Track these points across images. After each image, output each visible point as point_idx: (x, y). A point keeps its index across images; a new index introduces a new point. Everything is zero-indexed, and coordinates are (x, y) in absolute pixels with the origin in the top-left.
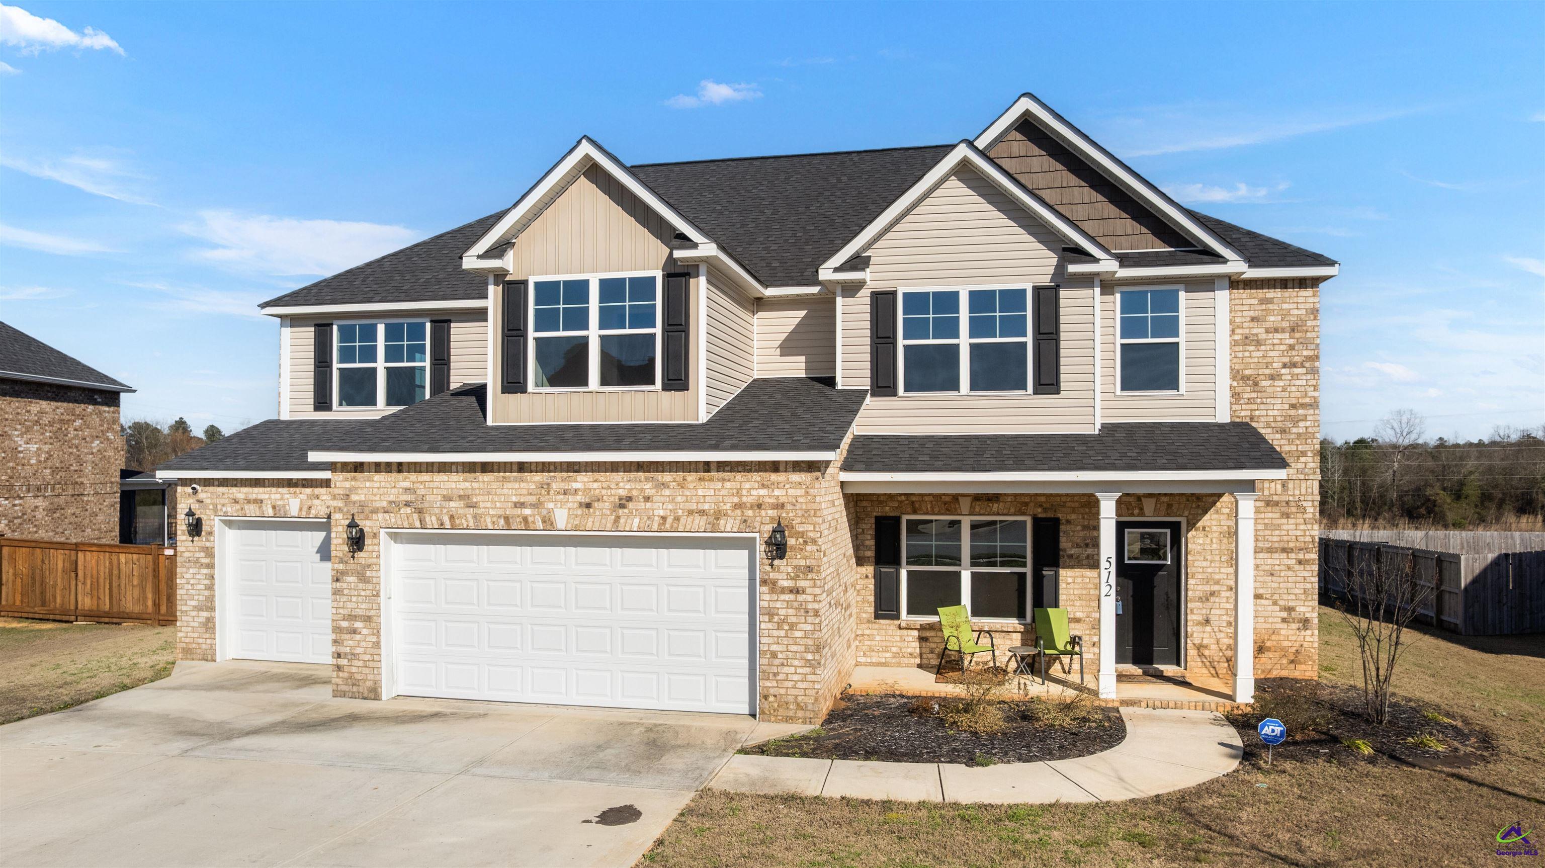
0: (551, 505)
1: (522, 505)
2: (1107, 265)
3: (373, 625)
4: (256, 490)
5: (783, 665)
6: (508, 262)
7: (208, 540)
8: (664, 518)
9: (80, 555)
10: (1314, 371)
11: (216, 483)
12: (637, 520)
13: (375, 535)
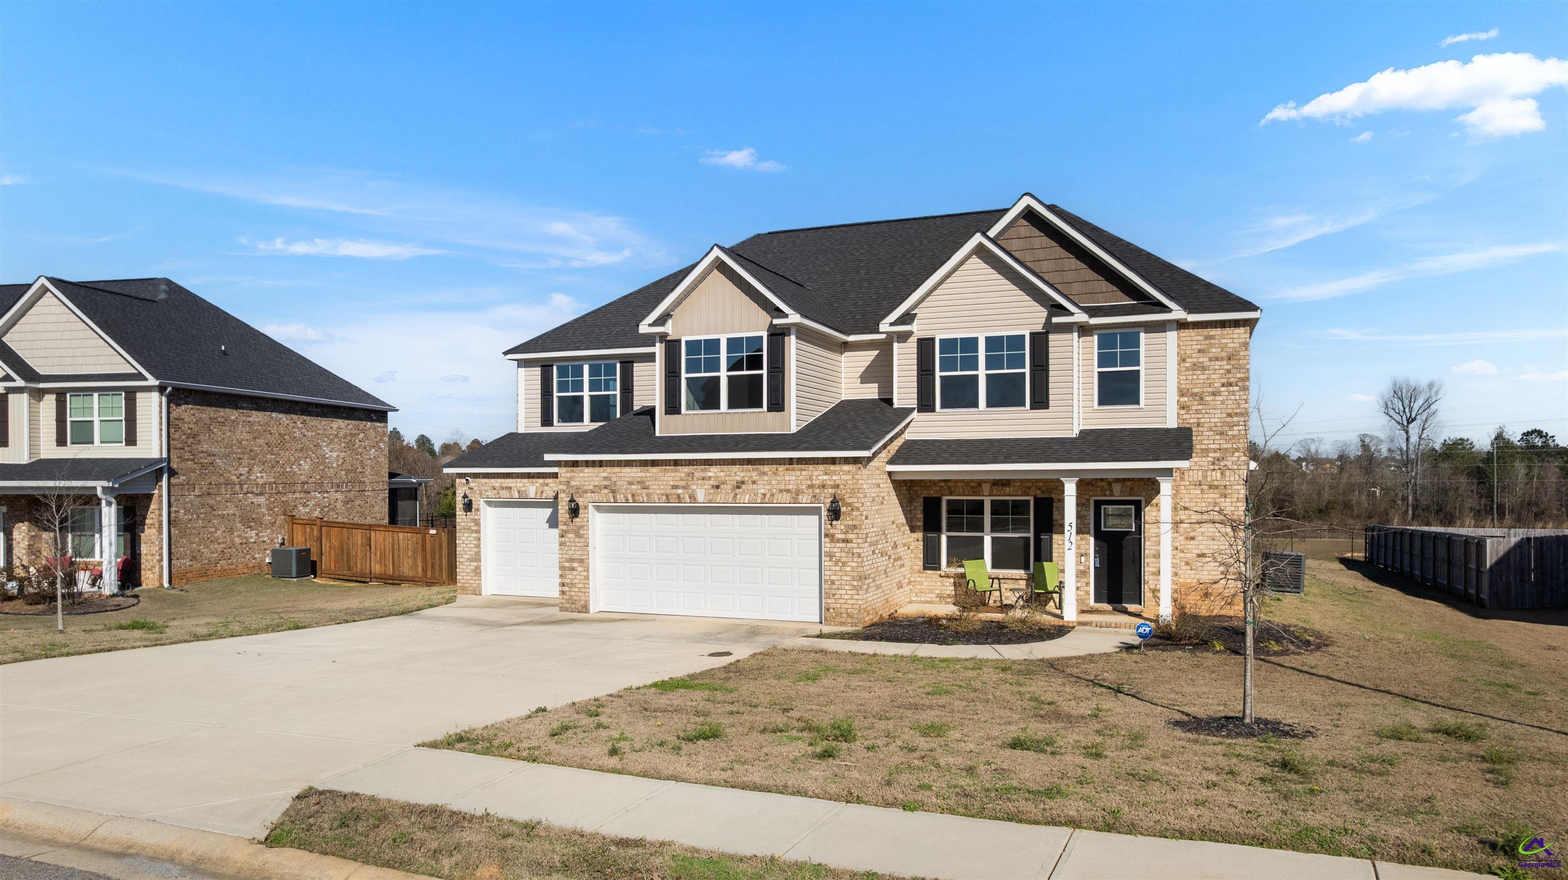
0: (694, 487)
1: (676, 487)
2: (1080, 317)
3: (585, 565)
4: (507, 480)
5: (838, 589)
6: (669, 328)
7: (476, 515)
8: (764, 495)
9: (373, 533)
10: (1245, 389)
11: (481, 476)
12: (747, 496)
13: (586, 507)
